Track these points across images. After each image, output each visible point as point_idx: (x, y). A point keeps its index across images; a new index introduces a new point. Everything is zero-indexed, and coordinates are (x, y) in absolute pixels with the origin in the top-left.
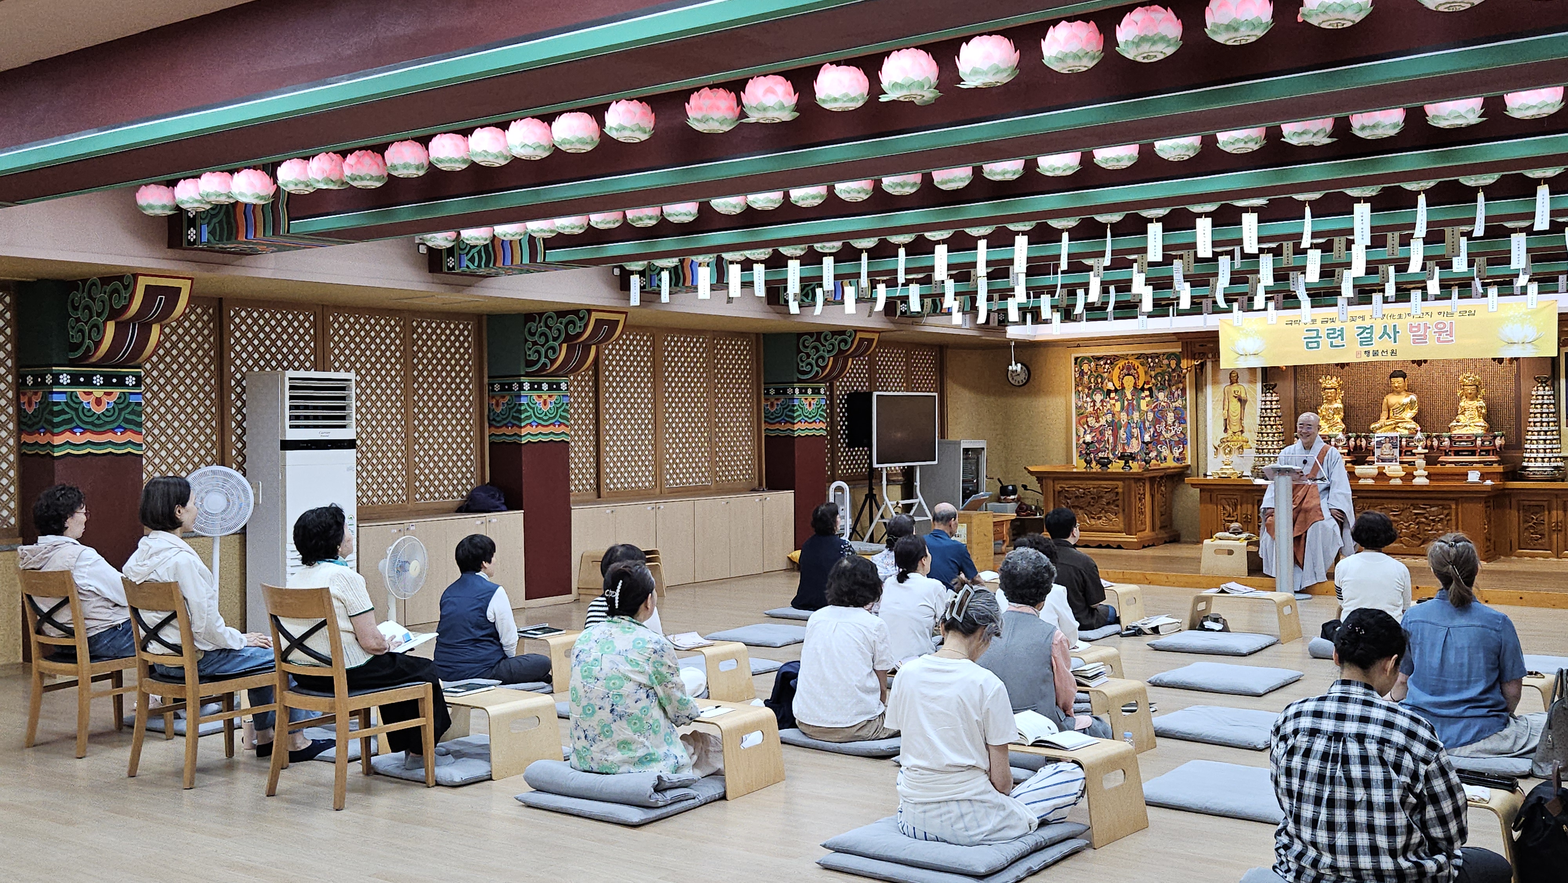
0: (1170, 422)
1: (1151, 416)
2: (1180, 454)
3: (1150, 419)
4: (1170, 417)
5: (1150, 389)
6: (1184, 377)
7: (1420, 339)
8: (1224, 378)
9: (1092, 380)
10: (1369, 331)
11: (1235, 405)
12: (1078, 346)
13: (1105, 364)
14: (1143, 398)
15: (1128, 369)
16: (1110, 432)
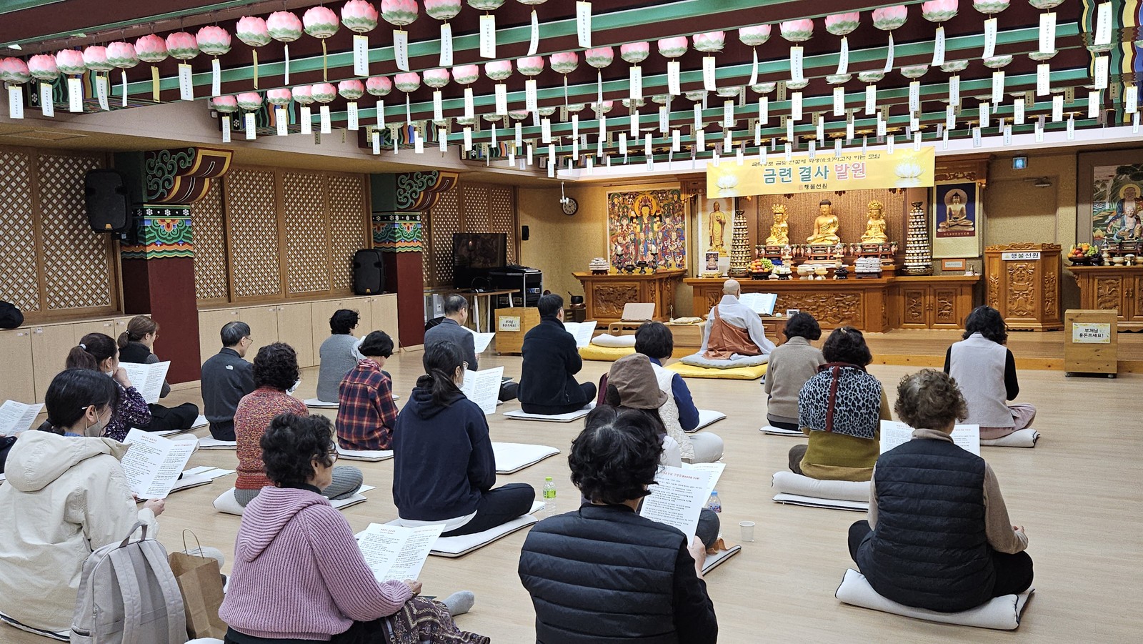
0: (674, 239)
1: (661, 235)
2: (681, 261)
3: (660, 237)
4: (674, 235)
5: (660, 216)
6: (683, 207)
7: (843, 176)
8: (710, 206)
9: (621, 210)
10: (808, 170)
11: (717, 226)
12: (611, 185)
13: (629, 198)
14: (656, 222)
15: (645, 201)
16: (633, 247)
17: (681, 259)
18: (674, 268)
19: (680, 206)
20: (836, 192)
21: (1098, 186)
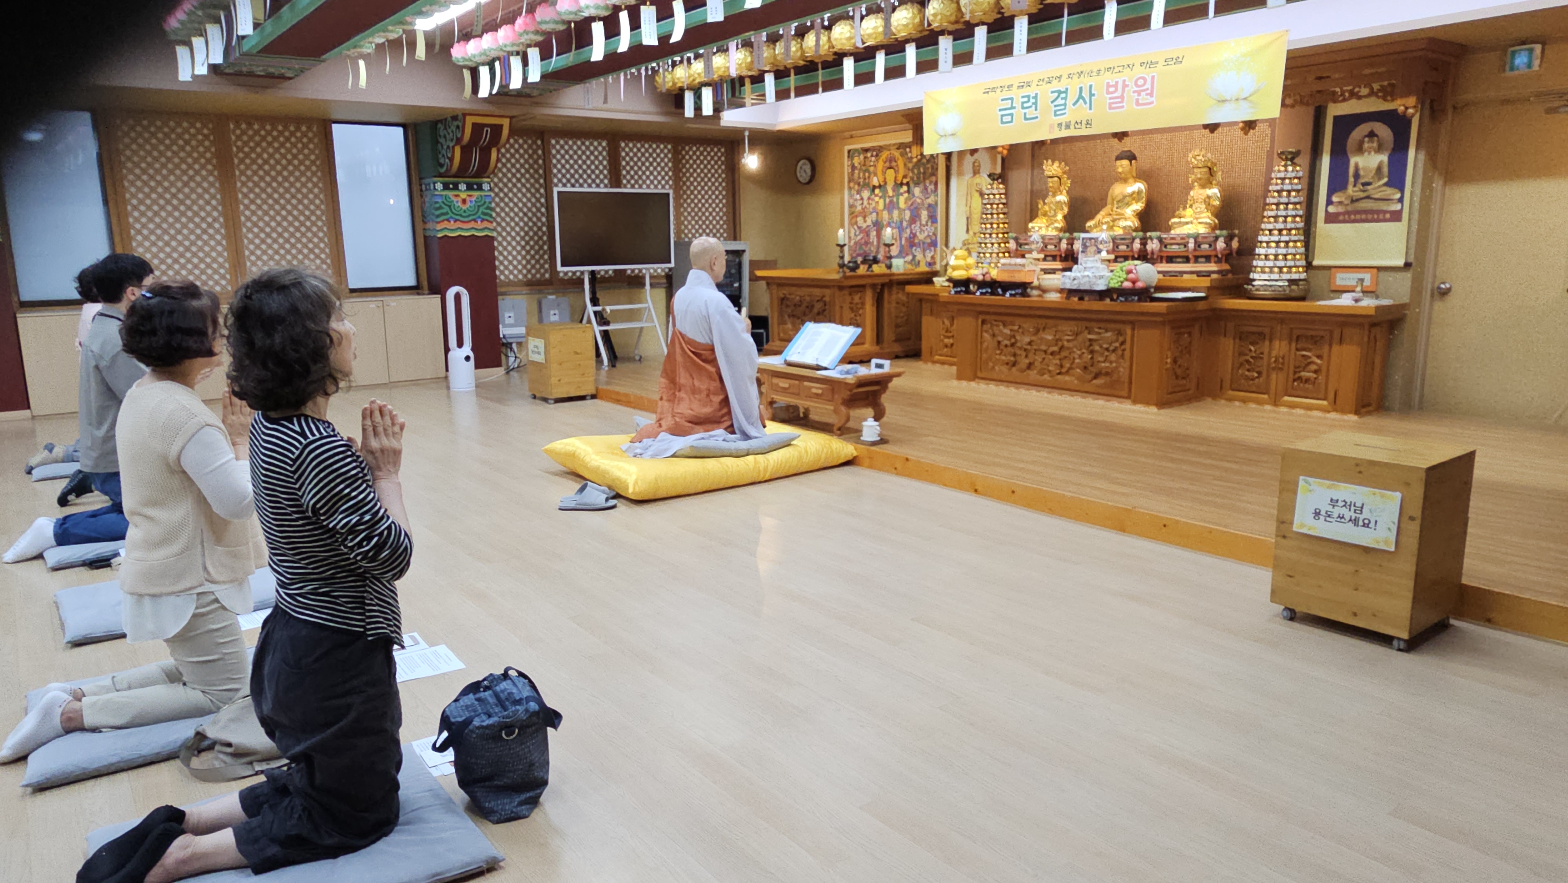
1: (908, 215)
2: (933, 257)
4: (924, 215)
5: (908, 184)
6: (937, 169)
7: (1117, 103)
9: (861, 175)
10: (1063, 95)
11: (977, 202)
12: (852, 137)
13: (872, 156)
14: (902, 194)
15: (891, 161)
16: (875, 233)
17: (932, 253)
18: (923, 268)
19: (932, 167)
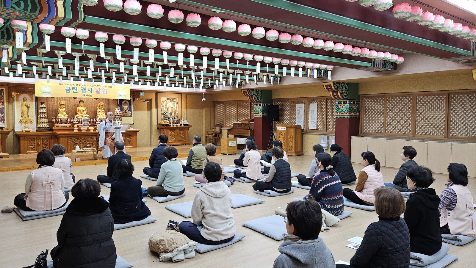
6: (4, 98)
7: (98, 93)
10: (84, 89)
11: (25, 108)
20: (95, 98)
21: (162, 103)
